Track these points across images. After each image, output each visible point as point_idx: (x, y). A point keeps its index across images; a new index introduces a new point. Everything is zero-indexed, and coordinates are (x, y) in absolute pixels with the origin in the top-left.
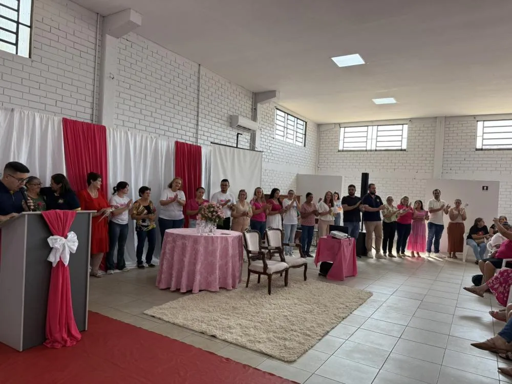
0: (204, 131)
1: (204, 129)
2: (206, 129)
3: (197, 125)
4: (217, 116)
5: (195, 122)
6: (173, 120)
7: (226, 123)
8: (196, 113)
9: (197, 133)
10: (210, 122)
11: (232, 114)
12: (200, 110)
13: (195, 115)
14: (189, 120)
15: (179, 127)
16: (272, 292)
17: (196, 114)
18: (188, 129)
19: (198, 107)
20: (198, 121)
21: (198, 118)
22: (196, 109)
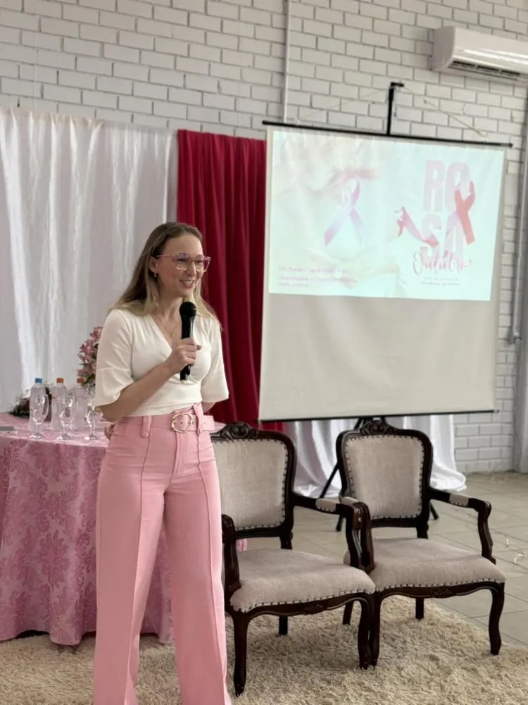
0: (312, 94)
1: (310, 85)
2: (324, 87)
3: (283, 74)
4: (369, 38)
5: (275, 65)
6: (183, 64)
7: (408, 59)
8: (276, 35)
9: (281, 102)
10: (338, 61)
11: (435, 27)
12: (293, 24)
13: (272, 42)
14: (247, 60)
15: (210, 85)
16: (248, 686)
17: (278, 38)
18: (245, 90)
19: (285, 13)
20: (283, 59)
21: (284, 51)
22: (278, 21)
